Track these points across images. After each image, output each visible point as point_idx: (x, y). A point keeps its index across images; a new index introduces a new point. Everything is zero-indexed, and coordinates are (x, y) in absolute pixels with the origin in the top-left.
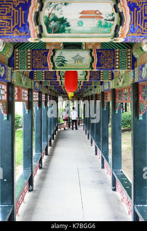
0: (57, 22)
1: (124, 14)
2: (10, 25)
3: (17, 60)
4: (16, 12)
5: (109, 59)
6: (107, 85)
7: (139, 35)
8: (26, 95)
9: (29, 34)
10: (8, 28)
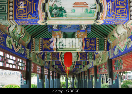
0: (58, 10)
1: (103, 5)
2: (26, 12)
3: (33, 45)
4: (30, 4)
5: (93, 44)
6: (91, 64)
7: (113, 18)
8: (39, 70)
9: (39, 18)
10: (24, 14)
